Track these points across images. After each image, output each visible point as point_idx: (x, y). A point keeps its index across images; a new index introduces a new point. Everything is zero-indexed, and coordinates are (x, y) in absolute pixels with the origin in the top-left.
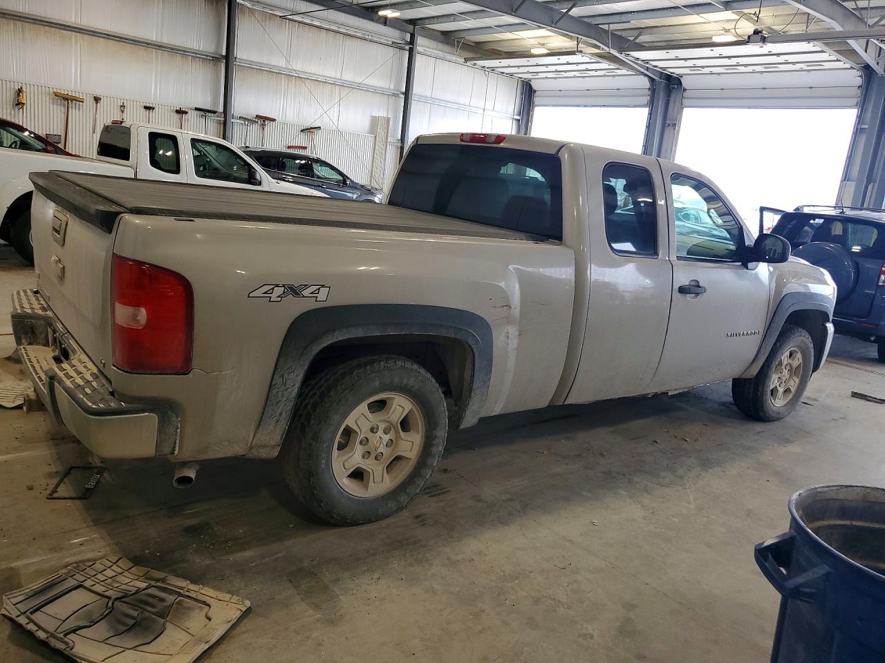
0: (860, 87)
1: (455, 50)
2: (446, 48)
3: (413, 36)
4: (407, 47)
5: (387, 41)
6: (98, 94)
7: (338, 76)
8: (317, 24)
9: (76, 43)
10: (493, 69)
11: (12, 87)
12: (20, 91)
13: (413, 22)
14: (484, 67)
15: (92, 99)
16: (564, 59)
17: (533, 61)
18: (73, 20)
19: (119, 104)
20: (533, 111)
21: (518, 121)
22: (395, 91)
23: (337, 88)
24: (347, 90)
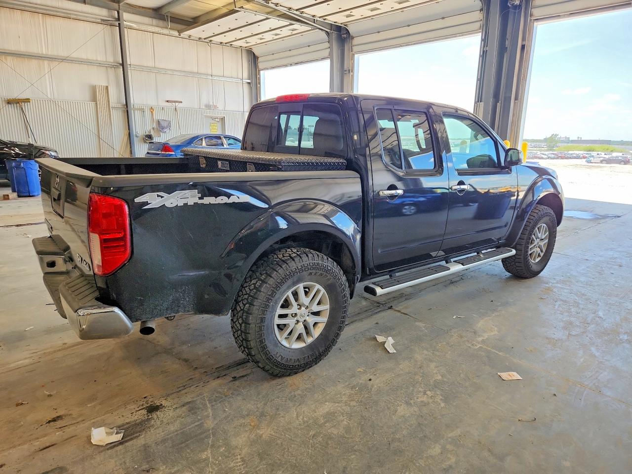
0: (481, 10)
1: (165, 23)
2: (161, 23)
4: (117, 23)
5: (96, 18)
10: (208, 40)
14: (200, 38)
20: (259, 74)
21: (249, 83)
22: (114, 62)
23: (46, 62)
24: (57, 63)
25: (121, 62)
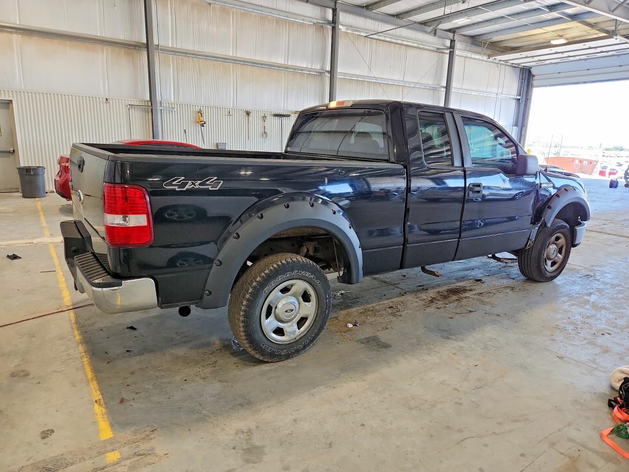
3: (452, 41)
6: (248, 109)
7: (401, 79)
8: (388, 39)
9: (233, 71)
11: (194, 110)
12: (200, 112)
13: (453, 31)
15: (245, 114)
16: (588, 44)
17: (554, 50)
18: (231, 55)
19: (262, 115)
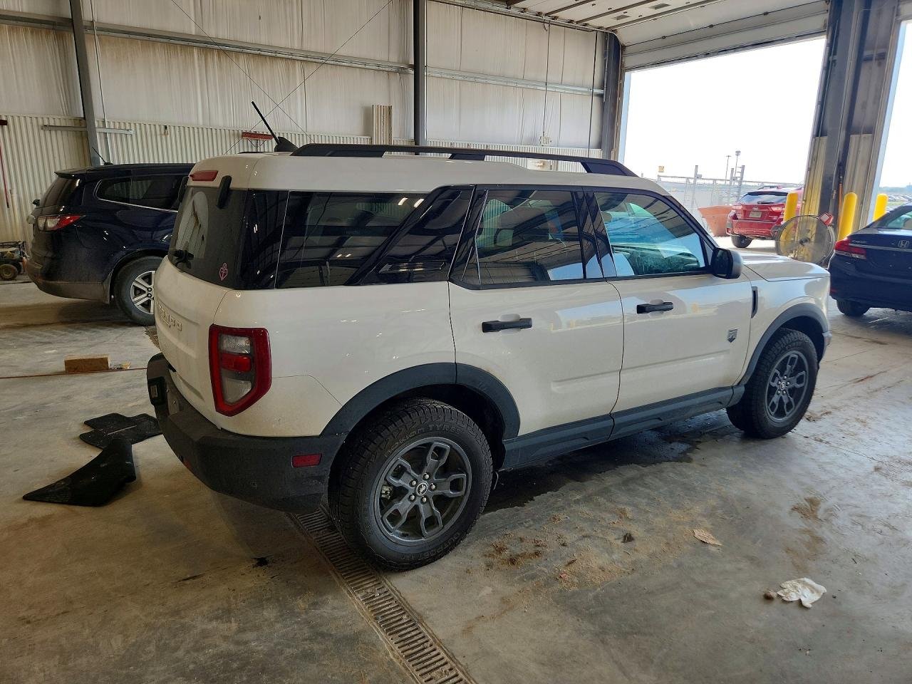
7: (296, 46)
14: (539, 14)
21: (601, 96)
22: (398, 63)
23: (298, 65)
24: (314, 67)
25: (412, 62)
